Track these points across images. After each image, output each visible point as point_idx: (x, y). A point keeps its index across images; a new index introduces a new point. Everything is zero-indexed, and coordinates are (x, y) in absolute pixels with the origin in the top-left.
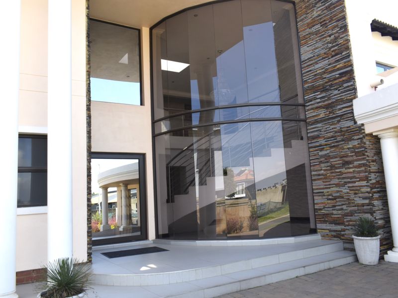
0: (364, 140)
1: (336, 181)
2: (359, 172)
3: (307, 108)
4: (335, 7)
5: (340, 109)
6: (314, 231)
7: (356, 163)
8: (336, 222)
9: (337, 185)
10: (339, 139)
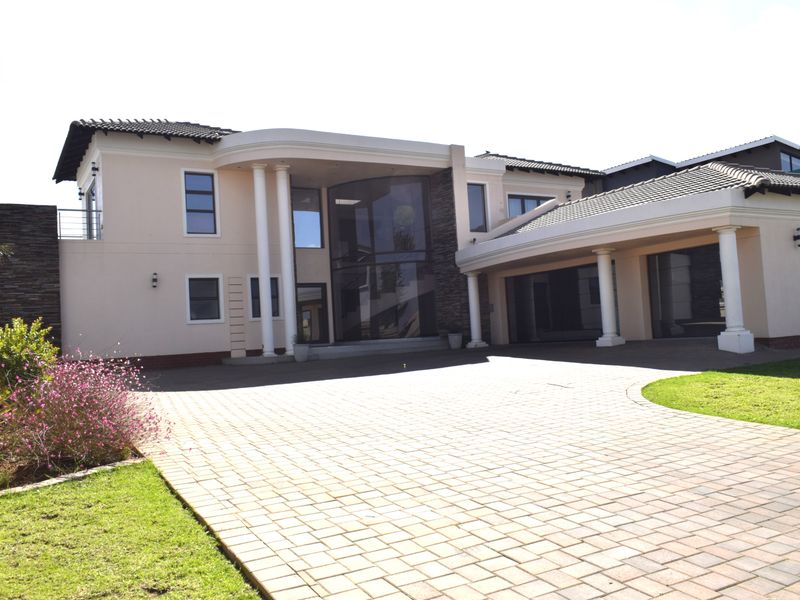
0: (459, 278)
1: (447, 302)
2: (457, 297)
3: (435, 253)
5: (450, 257)
7: (456, 291)
8: (446, 328)
9: (447, 305)
10: (449, 275)
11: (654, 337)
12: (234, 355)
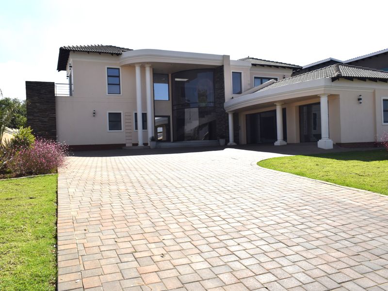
0: (225, 114)
2: (224, 123)
4: (222, 75)
7: (224, 120)
9: (220, 126)
10: (221, 113)
11: (301, 142)
12: (127, 145)
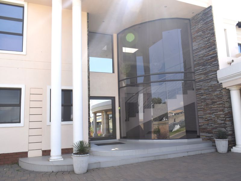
0: (222, 91)
1: (209, 112)
2: (219, 107)
3: (196, 74)
4: (209, 23)
5: (211, 75)
6: (199, 137)
7: (218, 103)
8: (209, 132)
9: (209, 114)
10: (210, 90)
